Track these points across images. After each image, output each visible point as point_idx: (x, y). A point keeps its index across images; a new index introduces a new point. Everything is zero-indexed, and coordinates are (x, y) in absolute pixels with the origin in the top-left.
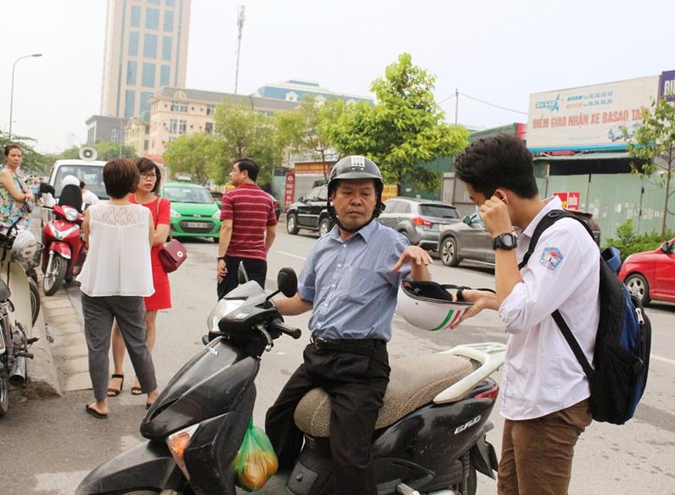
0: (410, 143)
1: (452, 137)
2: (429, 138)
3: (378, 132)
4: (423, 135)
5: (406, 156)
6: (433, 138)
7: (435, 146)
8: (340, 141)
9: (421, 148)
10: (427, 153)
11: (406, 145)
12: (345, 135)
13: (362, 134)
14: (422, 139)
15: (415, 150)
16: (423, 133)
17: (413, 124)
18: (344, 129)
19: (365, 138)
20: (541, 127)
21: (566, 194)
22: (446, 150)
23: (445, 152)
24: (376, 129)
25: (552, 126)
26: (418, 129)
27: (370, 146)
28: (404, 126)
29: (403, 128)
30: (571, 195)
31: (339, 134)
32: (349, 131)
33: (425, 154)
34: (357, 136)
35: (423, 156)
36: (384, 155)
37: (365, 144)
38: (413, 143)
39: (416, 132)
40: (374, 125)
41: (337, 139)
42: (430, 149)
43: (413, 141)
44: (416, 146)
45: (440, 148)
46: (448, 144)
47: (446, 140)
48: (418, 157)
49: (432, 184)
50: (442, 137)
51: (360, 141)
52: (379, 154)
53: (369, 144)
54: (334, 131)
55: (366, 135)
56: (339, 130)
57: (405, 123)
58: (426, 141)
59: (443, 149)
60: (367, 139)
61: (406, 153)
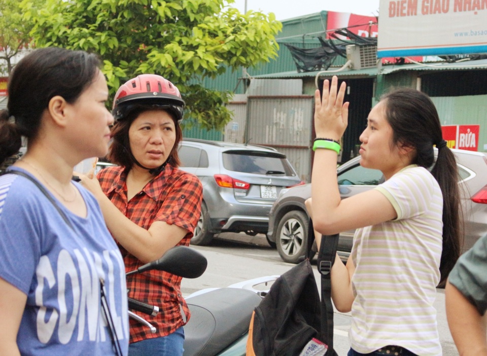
0: (180, 43)
1: (254, 32)
2: (213, 34)
3: (122, 24)
4: (204, 30)
5: (173, 64)
6: (220, 34)
7: (226, 48)
8: (54, 39)
9: (200, 51)
10: (212, 60)
11: (174, 46)
12: (63, 29)
13: (92, 27)
14: (201, 36)
15: (190, 55)
16: (203, 25)
17: (185, 11)
18: (60, 18)
19: (98, 34)
20: (403, 15)
21: (455, 128)
22: (244, 54)
23: (243, 59)
24: (119, 18)
25: (424, 13)
26: (192, 19)
27: (108, 49)
28: (169, 14)
29: (166, 16)
30: (464, 129)
31: (51, 27)
32: (70, 21)
33: (208, 62)
34: (85, 30)
35: (205, 66)
36: (133, 63)
37: (99, 43)
38: (185, 43)
39: (191, 24)
40: (114, 11)
41: (49, 35)
42: (216, 53)
43: (185, 40)
44: (192, 48)
45: (234, 52)
46: (248, 45)
47: (243, 38)
48: (196, 67)
49: (216, 113)
50: (234, 32)
51: (91, 39)
52: (124, 63)
53: (106, 44)
54: (41, 22)
55: (101, 28)
56: (50, 21)
57: (170, 8)
58: (209, 40)
59: (238, 54)
60: (103, 37)
61: (174, 59)
